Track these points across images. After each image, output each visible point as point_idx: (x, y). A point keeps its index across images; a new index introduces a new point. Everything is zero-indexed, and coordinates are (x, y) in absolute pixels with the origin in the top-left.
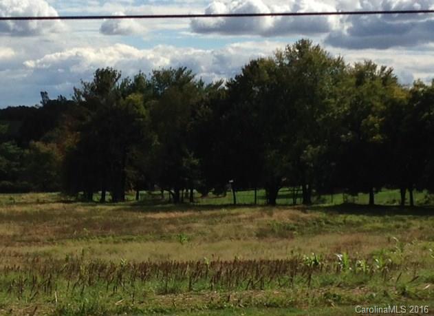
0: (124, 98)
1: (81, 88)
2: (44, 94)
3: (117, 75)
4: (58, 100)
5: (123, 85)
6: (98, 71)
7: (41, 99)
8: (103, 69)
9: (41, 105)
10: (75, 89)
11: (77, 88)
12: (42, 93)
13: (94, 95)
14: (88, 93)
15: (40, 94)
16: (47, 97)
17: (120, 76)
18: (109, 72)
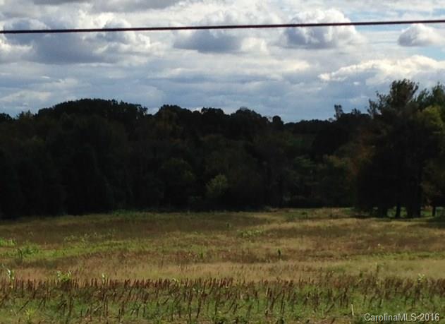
0: (421, 111)
1: (376, 100)
2: (338, 108)
3: (414, 88)
4: (352, 113)
5: (420, 97)
6: (394, 83)
7: (335, 113)
8: (399, 82)
9: (335, 119)
10: (370, 102)
11: (372, 100)
12: (336, 107)
13: (390, 108)
14: (384, 106)
15: (334, 108)
16: (341, 111)
17: (417, 88)
18: (406, 84)
